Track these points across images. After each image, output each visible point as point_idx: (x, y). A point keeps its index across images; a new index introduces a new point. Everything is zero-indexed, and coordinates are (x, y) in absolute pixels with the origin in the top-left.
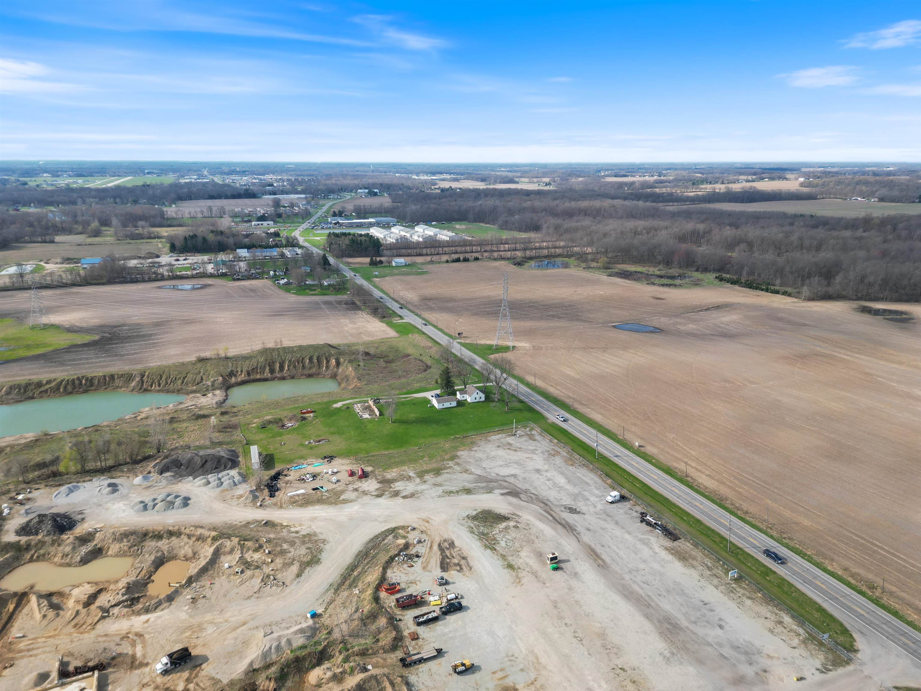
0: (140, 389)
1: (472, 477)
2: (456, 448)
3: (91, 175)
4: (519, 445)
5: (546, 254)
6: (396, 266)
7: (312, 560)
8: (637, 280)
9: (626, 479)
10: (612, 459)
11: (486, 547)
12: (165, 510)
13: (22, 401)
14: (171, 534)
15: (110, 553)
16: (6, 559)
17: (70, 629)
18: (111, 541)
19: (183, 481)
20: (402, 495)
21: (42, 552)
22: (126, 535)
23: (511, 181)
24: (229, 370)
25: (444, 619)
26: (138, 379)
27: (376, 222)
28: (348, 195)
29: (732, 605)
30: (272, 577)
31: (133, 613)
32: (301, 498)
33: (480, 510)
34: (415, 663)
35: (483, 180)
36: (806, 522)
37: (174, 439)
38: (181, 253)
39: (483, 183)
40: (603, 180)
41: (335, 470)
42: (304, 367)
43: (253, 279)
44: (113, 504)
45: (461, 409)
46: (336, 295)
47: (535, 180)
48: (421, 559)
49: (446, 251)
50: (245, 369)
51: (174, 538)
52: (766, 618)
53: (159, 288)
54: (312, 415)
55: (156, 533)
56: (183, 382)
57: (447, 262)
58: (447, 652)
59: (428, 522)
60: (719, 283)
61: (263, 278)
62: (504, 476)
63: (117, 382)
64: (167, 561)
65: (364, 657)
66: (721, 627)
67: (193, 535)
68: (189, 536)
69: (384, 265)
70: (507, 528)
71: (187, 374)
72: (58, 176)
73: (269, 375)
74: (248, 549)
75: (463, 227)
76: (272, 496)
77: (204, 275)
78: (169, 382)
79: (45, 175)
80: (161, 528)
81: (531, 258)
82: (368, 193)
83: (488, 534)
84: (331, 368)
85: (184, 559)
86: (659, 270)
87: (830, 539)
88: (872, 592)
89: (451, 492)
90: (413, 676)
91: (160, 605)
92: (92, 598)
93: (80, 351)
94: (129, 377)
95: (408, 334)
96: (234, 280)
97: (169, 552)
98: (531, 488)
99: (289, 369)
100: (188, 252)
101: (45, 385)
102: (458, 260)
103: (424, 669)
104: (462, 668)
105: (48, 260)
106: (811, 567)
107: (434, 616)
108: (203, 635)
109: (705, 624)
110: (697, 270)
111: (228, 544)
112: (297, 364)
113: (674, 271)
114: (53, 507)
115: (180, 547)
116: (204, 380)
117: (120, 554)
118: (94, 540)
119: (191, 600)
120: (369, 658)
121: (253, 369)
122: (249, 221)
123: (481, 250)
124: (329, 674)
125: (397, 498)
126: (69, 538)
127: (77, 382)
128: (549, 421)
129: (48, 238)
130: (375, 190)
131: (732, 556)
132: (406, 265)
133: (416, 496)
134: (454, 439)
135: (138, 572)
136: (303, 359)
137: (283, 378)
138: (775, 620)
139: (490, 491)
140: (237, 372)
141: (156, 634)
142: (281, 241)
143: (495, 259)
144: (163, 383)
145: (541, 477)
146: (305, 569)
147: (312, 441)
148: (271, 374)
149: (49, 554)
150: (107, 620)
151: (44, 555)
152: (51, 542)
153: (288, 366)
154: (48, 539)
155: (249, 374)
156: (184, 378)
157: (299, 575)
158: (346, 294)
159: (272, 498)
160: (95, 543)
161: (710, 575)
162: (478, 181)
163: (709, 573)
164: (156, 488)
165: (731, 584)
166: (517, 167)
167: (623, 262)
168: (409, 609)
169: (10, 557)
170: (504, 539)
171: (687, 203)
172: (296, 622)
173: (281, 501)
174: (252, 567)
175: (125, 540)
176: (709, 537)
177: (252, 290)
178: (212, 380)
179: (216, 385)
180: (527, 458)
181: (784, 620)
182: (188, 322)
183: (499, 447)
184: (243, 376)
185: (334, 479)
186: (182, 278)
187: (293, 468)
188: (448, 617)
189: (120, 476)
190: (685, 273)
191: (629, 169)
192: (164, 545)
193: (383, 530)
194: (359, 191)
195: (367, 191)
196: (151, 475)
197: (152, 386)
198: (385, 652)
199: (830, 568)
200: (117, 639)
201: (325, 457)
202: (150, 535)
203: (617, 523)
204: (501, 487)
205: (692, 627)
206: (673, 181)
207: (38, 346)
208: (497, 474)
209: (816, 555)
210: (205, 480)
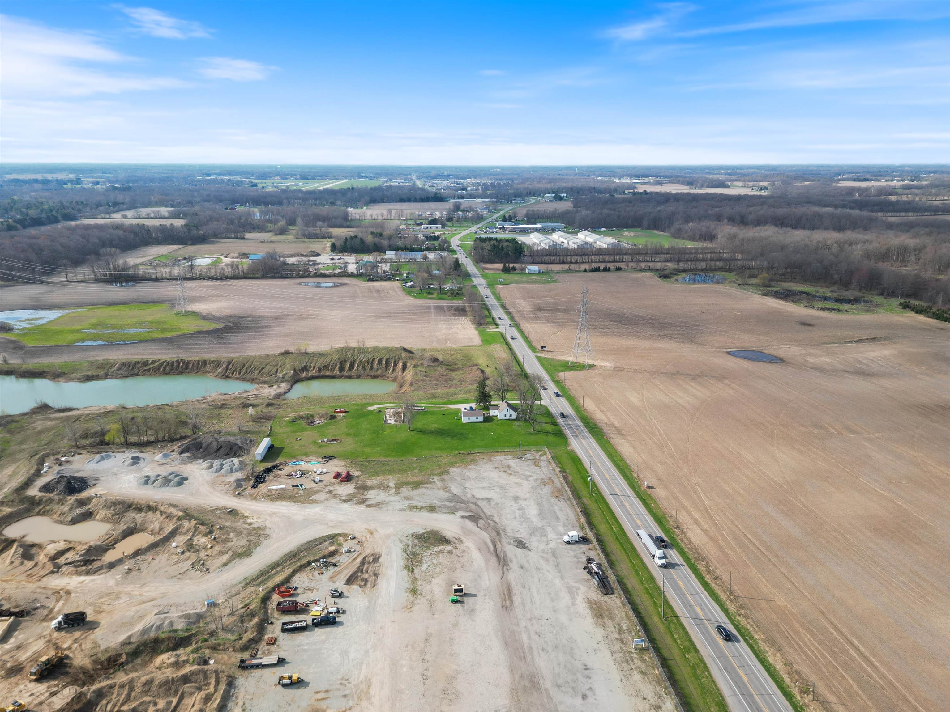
0: (223, 375)
1: (446, 495)
2: (452, 464)
3: (313, 178)
4: (517, 469)
5: (704, 267)
6: (529, 274)
7: (245, 551)
8: (796, 302)
9: (607, 520)
10: (606, 497)
11: (407, 567)
12: (160, 487)
13: (128, 377)
14: (150, 508)
15: (97, 517)
16: (20, 509)
17: (23, 577)
18: (101, 508)
19: (193, 463)
20: (368, 503)
21: (48, 508)
22: (115, 503)
23: (722, 185)
24: (303, 365)
25: (312, 630)
26: (224, 366)
27: (542, 227)
28: (533, 199)
29: (616, 675)
30: (202, 562)
31: (76, 573)
32: (277, 492)
33: (428, 530)
34: (252, 667)
35: (690, 183)
36: (781, 601)
37: (213, 424)
38: (340, 253)
39: (688, 187)
40: (834, 184)
41: (324, 471)
42: (372, 368)
43: (385, 280)
44: (127, 475)
45: (487, 425)
46: (452, 300)
47: (751, 184)
48: (336, 568)
49: (592, 260)
50: (318, 365)
51: (150, 513)
52: (644, 699)
53: (300, 284)
54: (342, 415)
55: (139, 506)
56: (260, 372)
57: (585, 271)
58: (289, 663)
59: (372, 534)
60: (901, 310)
61: (394, 280)
62: (478, 499)
63: (208, 368)
64: (136, 533)
65: (214, 651)
66: (584, 697)
67: (165, 513)
68: (162, 513)
69: (516, 272)
70: (441, 552)
71: (266, 365)
72: (286, 179)
73: (338, 372)
74: (200, 533)
75: (632, 234)
76: (254, 487)
77: (346, 274)
78: (249, 371)
79: (276, 178)
80: (144, 502)
81: (684, 271)
82: (554, 197)
83: (419, 554)
84: (397, 371)
85: (150, 533)
86: (832, 291)
87: (797, 625)
88: (801, 697)
89: (416, 508)
90: (243, 679)
91: (100, 570)
92: (60, 554)
93: (201, 337)
94: (217, 364)
95: (491, 344)
96: (369, 280)
97: (141, 525)
98: (496, 516)
99: (357, 369)
100: (347, 252)
101: (150, 364)
102: (597, 270)
103: (256, 674)
104: (288, 681)
105: (228, 254)
106: (747, 654)
107: (302, 625)
108: (115, 603)
109: (569, 690)
110: (881, 294)
111: (186, 524)
112: (366, 364)
113: (850, 294)
114: (80, 471)
115: (152, 522)
116: (278, 372)
117: (105, 520)
118: (89, 504)
119: (127, 571)
120: (217, 653)
121: (325, 366)
122: (421, 224)
123: (632, 259)
124: (173, 660)
125: (362, 505)
126: (71, 499)
127: (175, 364)
128: (570, 448)
129: (239, 235)
130: (562, 195)
131: (663, 623)
132: (539, 273)
133: (380, 506)
134: (457, 454)
135: (107, 537)
136: (373, 360)
137: (350, 377)
138: (654, 703)
139: (453, 511)
140: (310, 367)
141: (81, 594)
142: (434, 244)
143: (641, 270)
144: (243, 371)
145: (515, 505)
146: (234, 559)
147: (325, 440)
148: (340, 372)
149: (52, 511)
150: (55, 576)
151: (48, 511)
152: (57, 501)
153: (358, 366)
154: (56, 498)
155: (320, 370)
156: (262, 369)
157: (225, 565)
158: (461, 299)
159: (253, 489)
160: (89, 507)
161: (616, 638)
162: (684, 185)
163: (617, 636)
164: (169, 466)
165: (632, 653)
166: (741, 170)
167: (793, 279)
168: (287, 614)
169: (23, 508)
170: (429, 563)
171: (926, 214)
172: (194, 607)
173: (258, 493)
174: (193, 550)
175: (112, 508)
176: (653, 598)
177: (378, 291)
178: (284, 372)
179: (286, 378)
180: (516, 483)
181: (663, 706)
182: (303, 317)
183: (496, 468)
184: (314, 371)
185: (318, 478)
186: (324, 276)
187: (290, 464)
188: (316, 629)
189: (148, 451)
190: (865, 297)
191: (880, 172)
192: (139, 517)
193: (325, 534)
194: (547, 195)
195: (554, 195)
196: (174, 453)
197: (233, 374)
198: (234, 651)
199: (770, 659)
200: (50, 592)
201: (325, 457)
202: (134, 507)
203: (557, 566)
204: (467, 509)
205: (553, 692)
206: (927, 186)
207: (172, 330)
208: (473, 496)
209: (764, 641)
210: (209, 464)
